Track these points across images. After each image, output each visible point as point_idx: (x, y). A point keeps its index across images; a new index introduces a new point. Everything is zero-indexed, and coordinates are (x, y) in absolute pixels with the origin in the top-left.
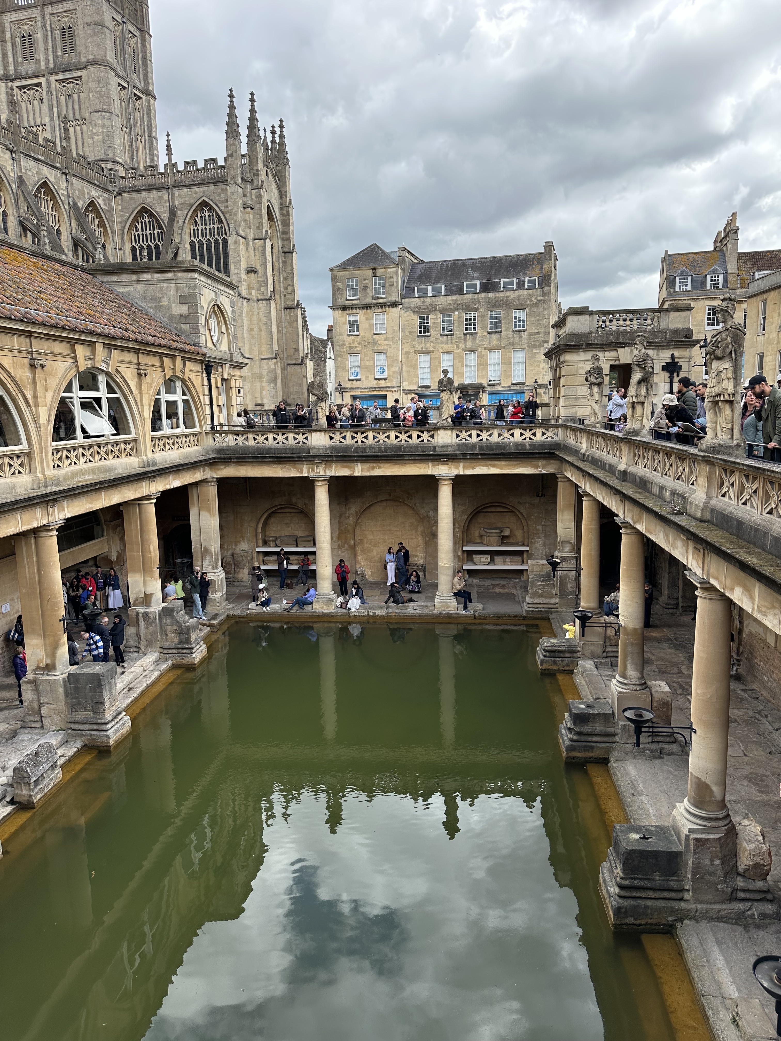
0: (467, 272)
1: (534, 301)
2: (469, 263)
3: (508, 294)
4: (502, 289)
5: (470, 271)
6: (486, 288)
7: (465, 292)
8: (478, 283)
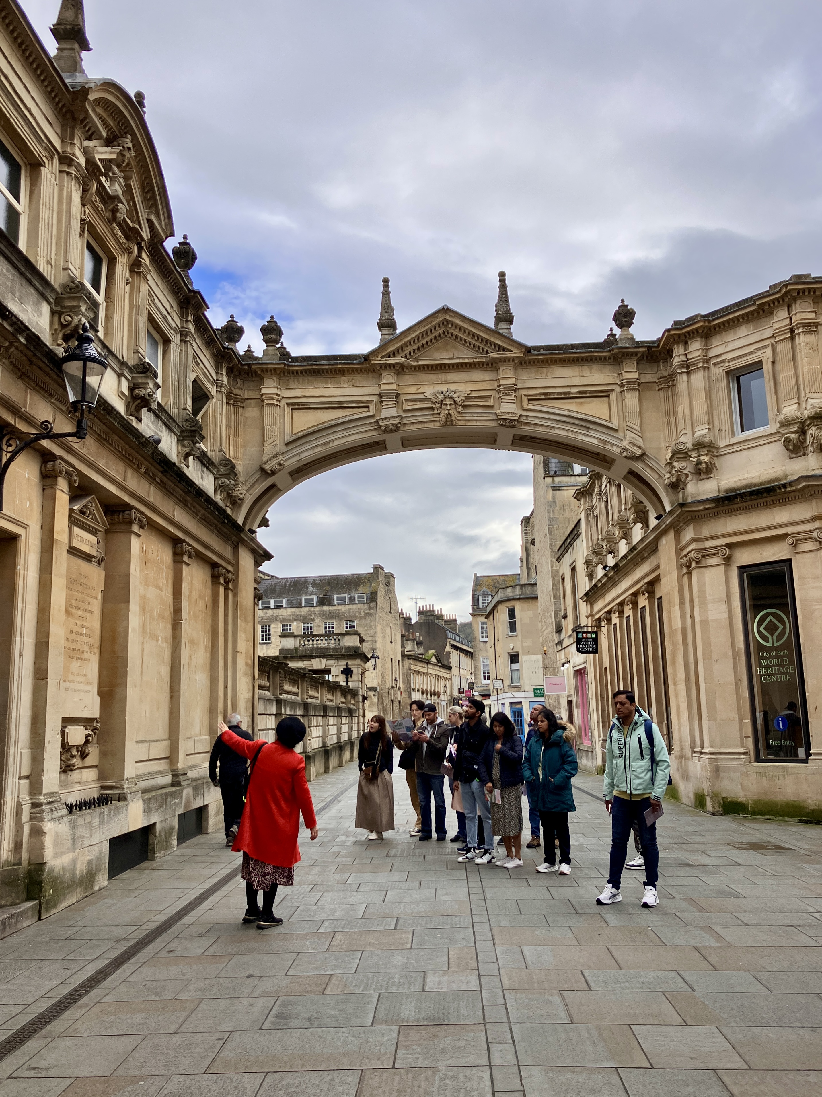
0: (307, 588)
1: (363, 614)
2: (310, 580)
3: (340, 607)
4: (336, 603)
5: (310, 587)
6: (322, 602)
7: (303, 605)
8: (315, 598)
